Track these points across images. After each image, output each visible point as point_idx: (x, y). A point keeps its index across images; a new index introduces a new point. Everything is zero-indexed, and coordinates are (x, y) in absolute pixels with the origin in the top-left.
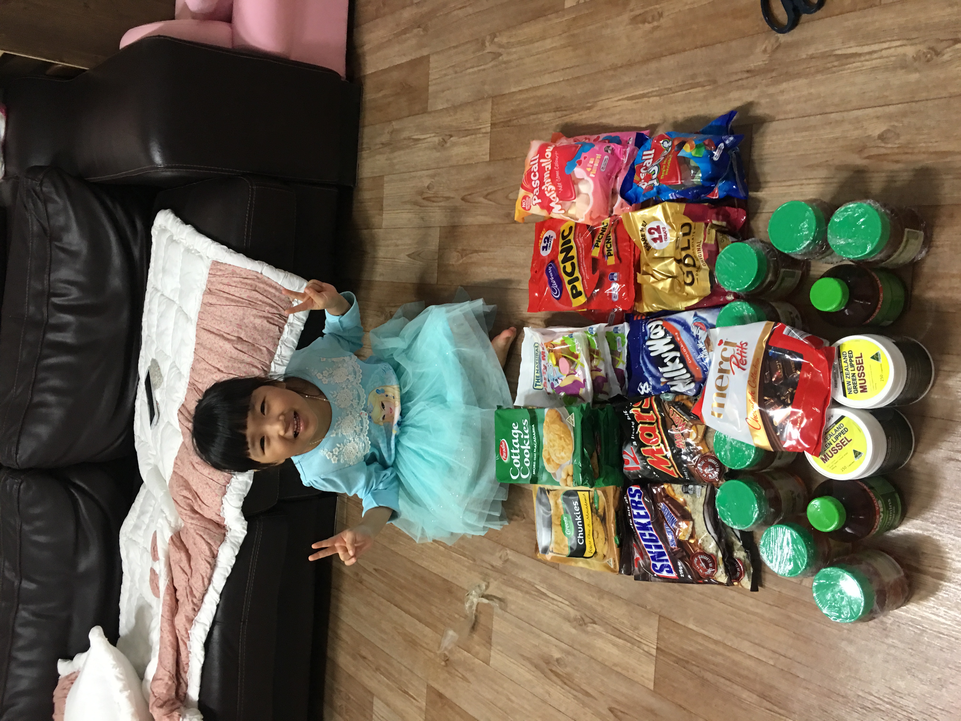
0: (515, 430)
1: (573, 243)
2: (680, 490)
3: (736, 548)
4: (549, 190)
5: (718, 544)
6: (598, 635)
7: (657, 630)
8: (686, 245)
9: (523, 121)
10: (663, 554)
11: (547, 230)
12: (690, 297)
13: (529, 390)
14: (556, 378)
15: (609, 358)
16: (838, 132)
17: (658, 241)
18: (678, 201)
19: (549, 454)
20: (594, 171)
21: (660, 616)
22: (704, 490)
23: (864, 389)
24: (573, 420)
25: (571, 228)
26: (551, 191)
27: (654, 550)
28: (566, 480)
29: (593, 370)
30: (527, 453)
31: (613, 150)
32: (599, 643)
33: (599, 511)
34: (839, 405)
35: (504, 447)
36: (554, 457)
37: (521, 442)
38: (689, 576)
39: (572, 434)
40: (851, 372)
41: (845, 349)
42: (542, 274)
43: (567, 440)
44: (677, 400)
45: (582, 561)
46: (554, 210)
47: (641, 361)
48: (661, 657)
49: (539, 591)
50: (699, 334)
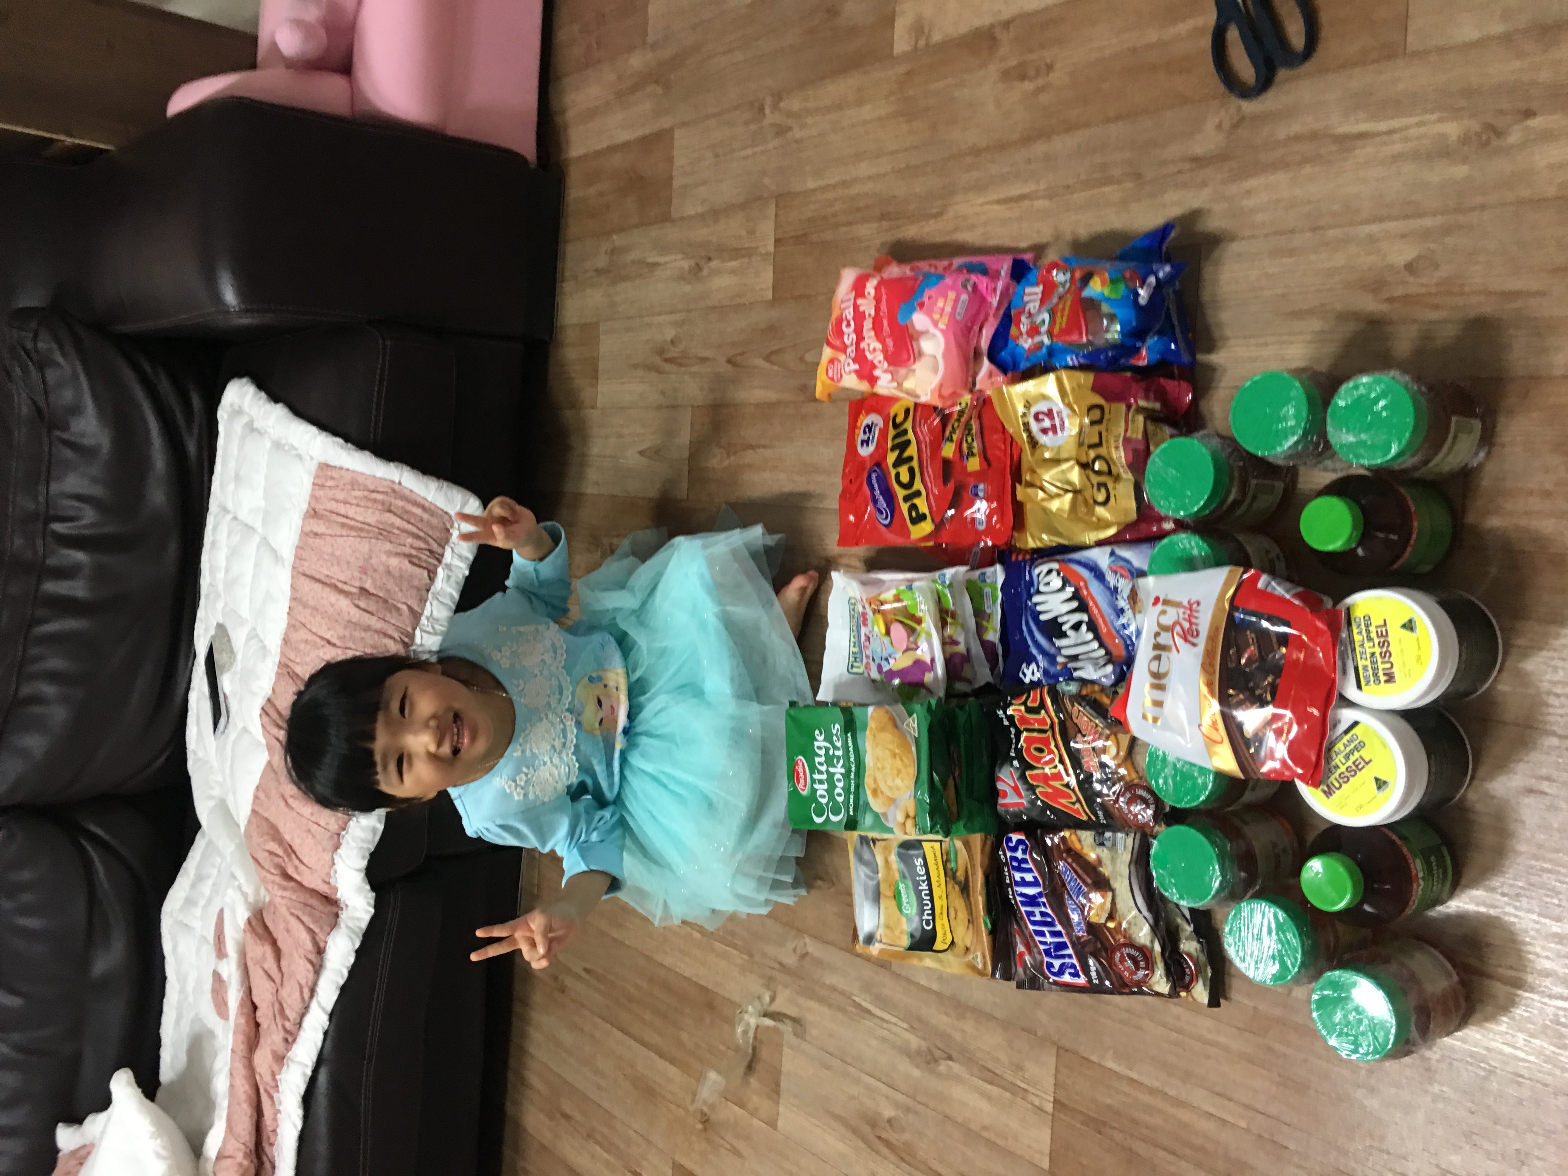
0: (820, 742)
1: (911, 436)
2: (1091, 839)
3: (1183, 935)
4: (871, 348)
5: (1155, 929)
6: (957, 1078)
7: (1053, 1071)
8: (1096, 440)
9: (828, 236)
10: (1063, 946)
11: (867, 413)
12: (1103, 524)
13: (841, 676)
14: (885, 655)
15: (972, 622)
16: (1339, 259)
17: (1050, 433)
18: (1081, 368)
19: (875, 781)
20: (946, 319)
21: (1059, 1048)
22: (1130, 841)
23: (1390, 678)
24: (916, 725)
25: (907, 411)
26: (874, 350)
27: (1049, 939)
28: (904, 824)
29: (947, 642)
30: (839, 780)
31: (975, 286)
32: (958, 1092)
33: (958, 874)
34: (1350, 704)
35: (800, 770)
36: (883, 787)
37: (830, 761)
38: (1107, 983)
39: (914, 749)
40: (1369, 651)
41: (1358, 613)
42: (861, 484)
43: (905, 759)
44: (1084, 692)
45: (930, 957)
46: (879, 382)
47: (1024, 628)
48: (1062, 1116)
49: (858, 1006)
50: (1120, 585)
